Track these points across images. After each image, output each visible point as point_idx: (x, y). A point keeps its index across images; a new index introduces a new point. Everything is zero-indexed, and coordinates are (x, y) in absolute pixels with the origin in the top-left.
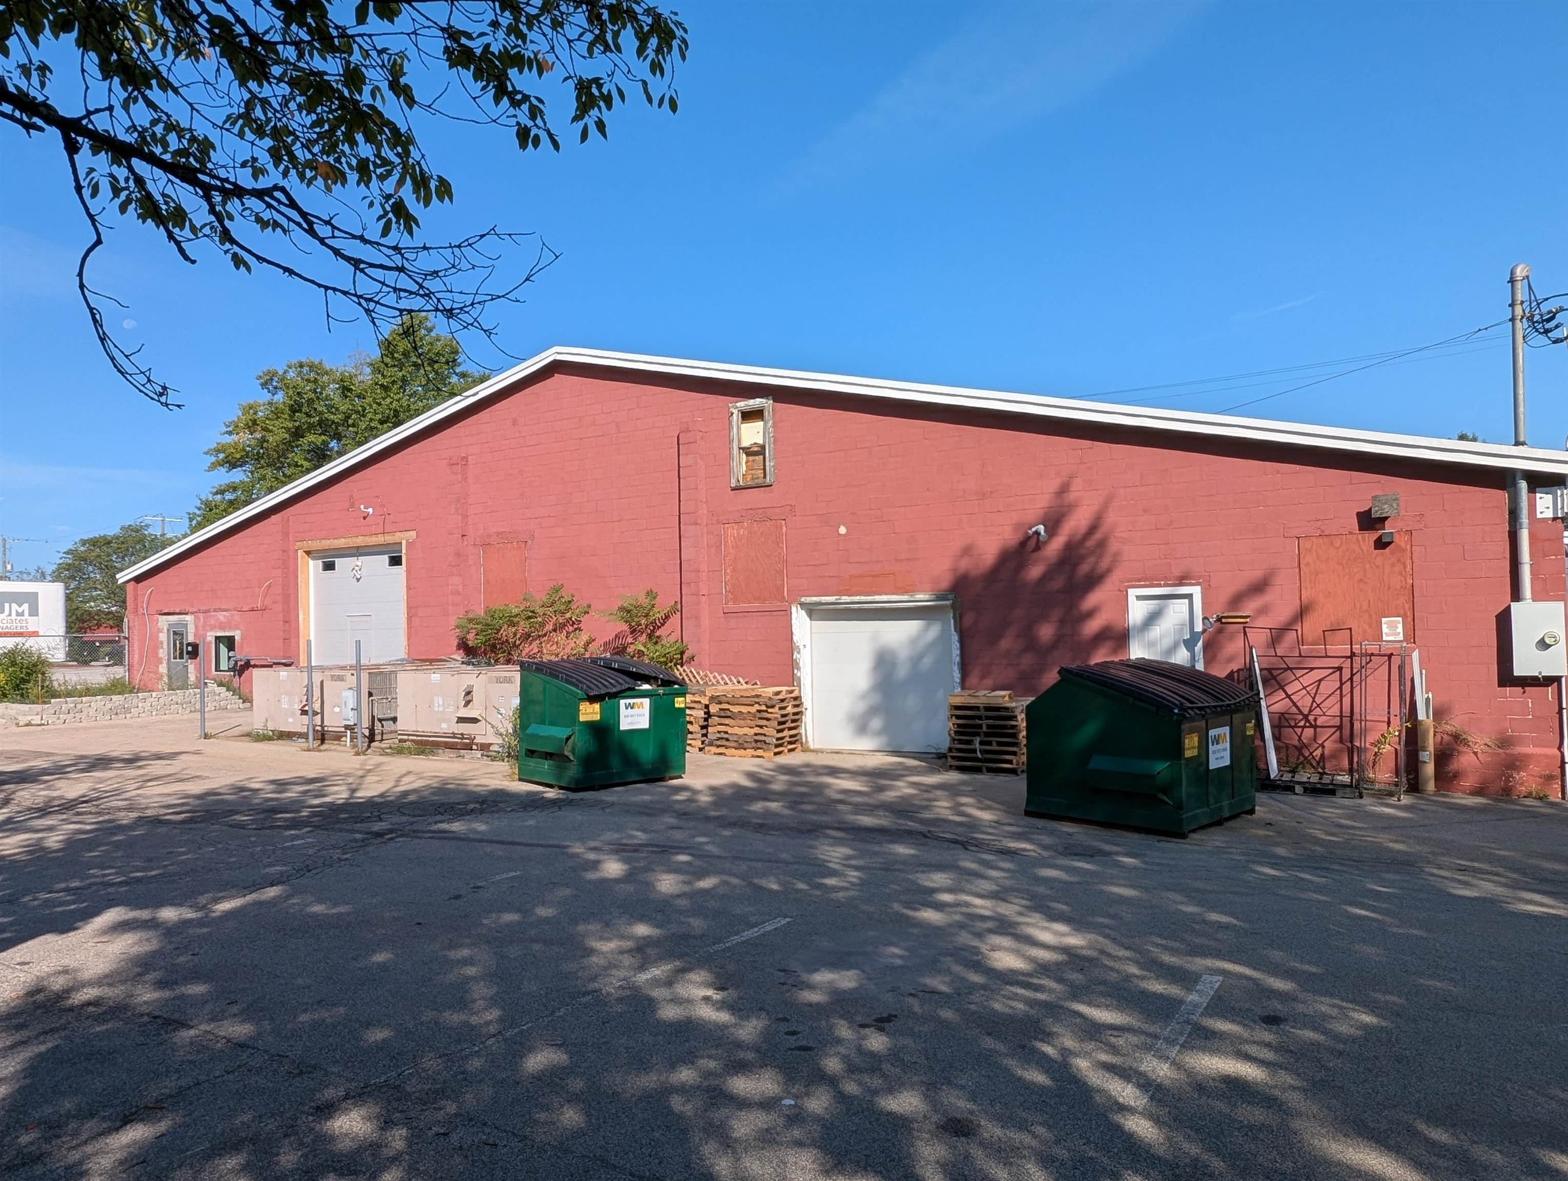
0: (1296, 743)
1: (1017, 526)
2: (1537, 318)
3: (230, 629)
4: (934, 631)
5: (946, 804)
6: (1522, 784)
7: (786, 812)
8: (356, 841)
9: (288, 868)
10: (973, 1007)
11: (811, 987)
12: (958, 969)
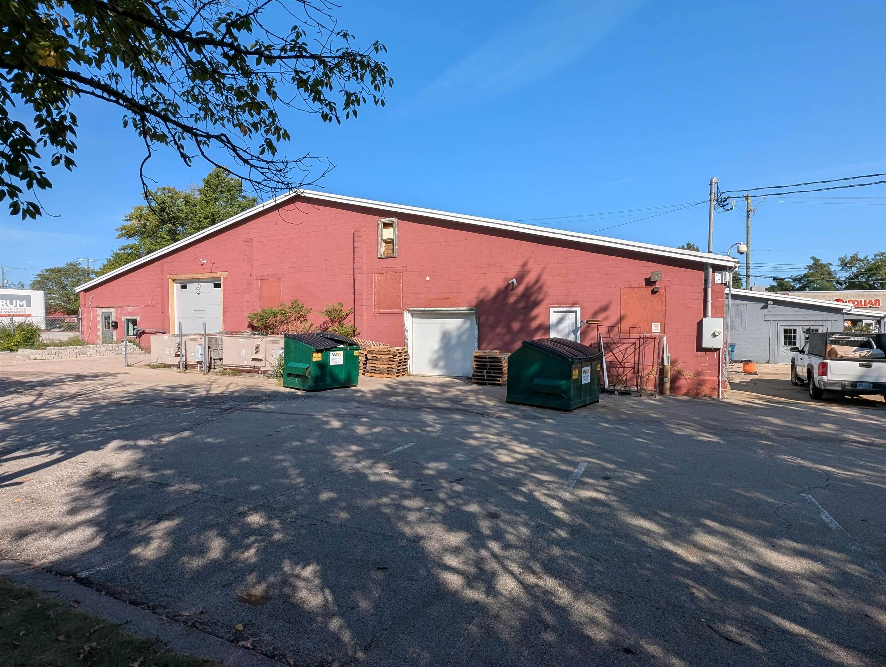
0: (616, 374)
1: (506, 279)
2: (720, 200)
3: (134, 315)
4: (468, 324)
5: (473, 398)
6: (703, 391)
7: (406, 401)
8: (216, 412)
9: (189, 424)
10: (493, 475)
11: (428, 468)
12: (486, 462)
